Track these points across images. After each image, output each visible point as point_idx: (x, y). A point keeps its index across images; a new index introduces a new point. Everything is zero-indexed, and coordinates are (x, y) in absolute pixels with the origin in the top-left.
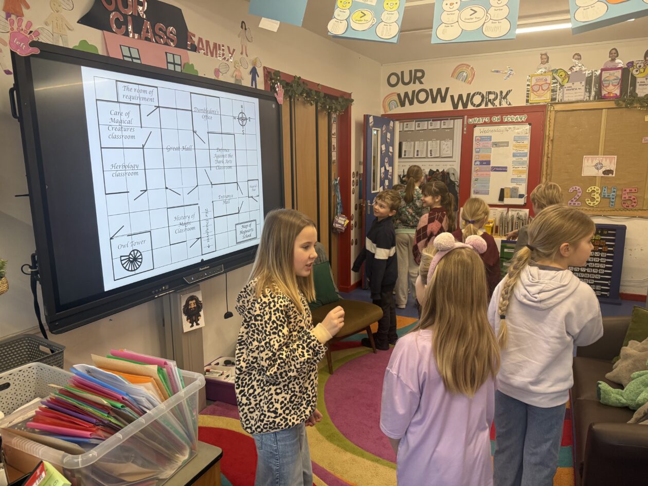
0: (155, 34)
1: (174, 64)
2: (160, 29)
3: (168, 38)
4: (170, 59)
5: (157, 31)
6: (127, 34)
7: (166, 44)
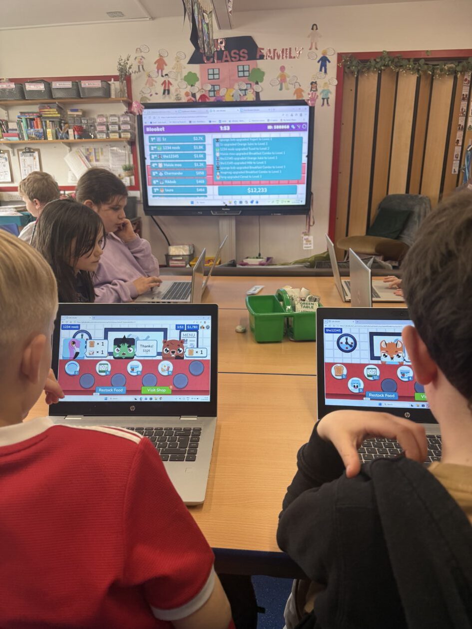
0: (231, 57)
1: (244, 71)
2: (235, 53)
3: (240, 56)
4: (241, 68)
5: (233, 55)
6: (213, 62)
7: (240, 60)
